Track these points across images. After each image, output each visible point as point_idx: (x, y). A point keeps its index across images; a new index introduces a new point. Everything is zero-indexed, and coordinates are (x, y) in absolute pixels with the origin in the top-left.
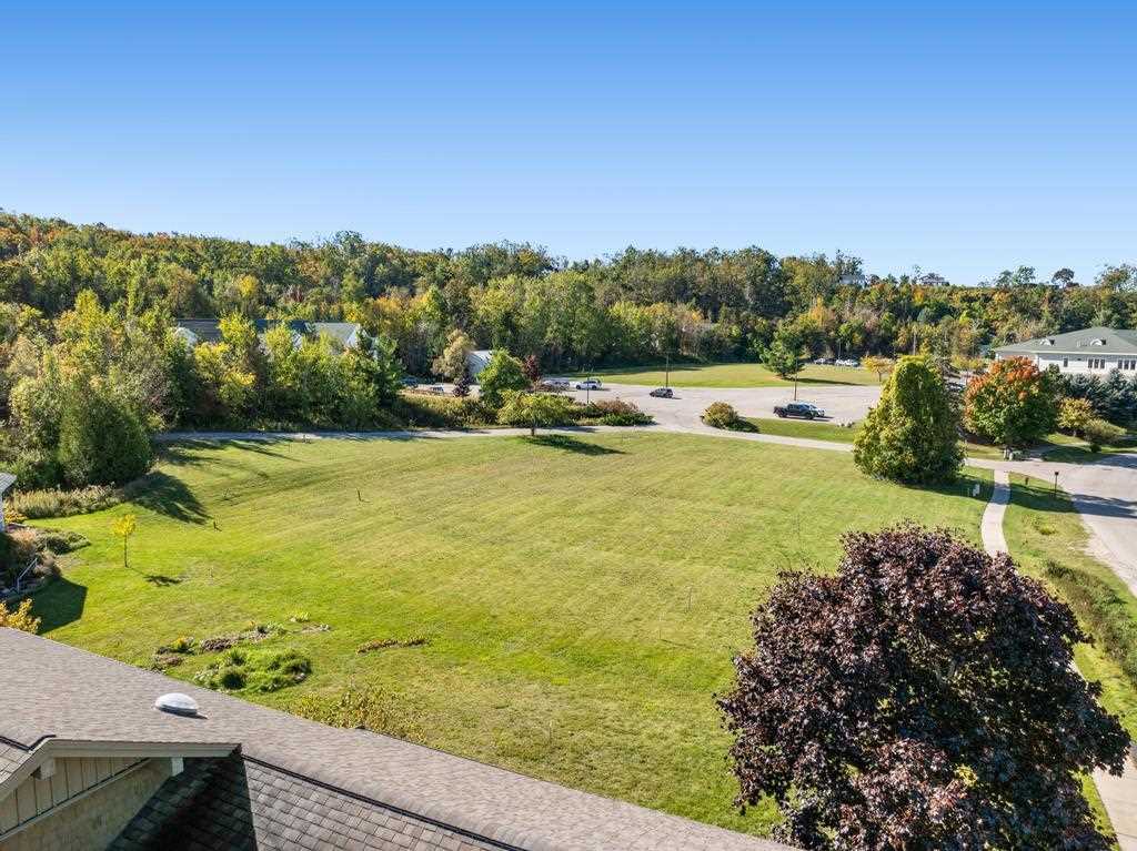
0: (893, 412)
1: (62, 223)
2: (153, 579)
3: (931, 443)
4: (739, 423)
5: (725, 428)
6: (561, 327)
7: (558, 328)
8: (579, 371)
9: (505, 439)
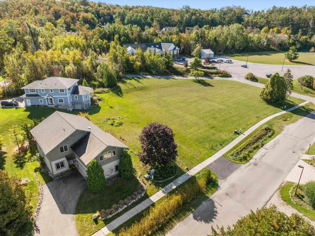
0: (269, 86)
1: (118, 6)
2: (110, 107)
3: (275, 94)
4: (253, 79)
5: (250, 80)
6: (232, 41)
7: (231, 41)
8: (235, 53)
9: (190, 80)
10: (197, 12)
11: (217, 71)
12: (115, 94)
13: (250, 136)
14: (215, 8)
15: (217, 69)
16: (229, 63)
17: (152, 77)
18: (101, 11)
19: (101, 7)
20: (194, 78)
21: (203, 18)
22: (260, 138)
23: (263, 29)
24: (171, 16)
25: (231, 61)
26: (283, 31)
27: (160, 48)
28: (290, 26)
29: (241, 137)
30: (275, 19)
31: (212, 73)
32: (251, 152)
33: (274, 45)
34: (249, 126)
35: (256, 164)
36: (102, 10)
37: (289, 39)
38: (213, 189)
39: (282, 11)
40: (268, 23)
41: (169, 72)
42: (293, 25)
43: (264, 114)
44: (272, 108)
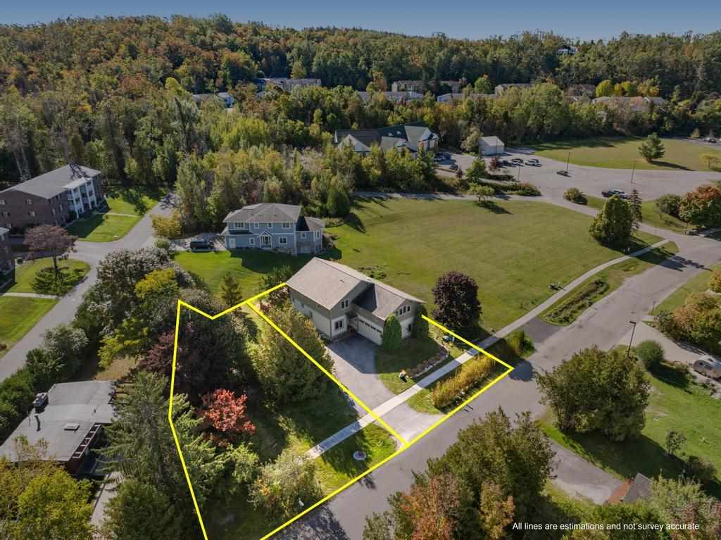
0: (603, 216)
3: (613, 230)
4: (580, 199)
5: (572, 201)
6: (538, 117)
7: (536, 117)
8: (545, 142)
9: (469, 202)
10: (461, 47)
11: (514, 183)
12: (352, 229)
13: (572, 292)
14: (498, 36)
15: (513, 180)
16: (534, 165)
17: (403, 196)
18: (261, 44)
19: (260, 35)
20: (475, 198)
21: (475, 60)
22: (587, 295)
23: (601, 85)
24: (407, 55)
25: (537, 161)
26: (641, 88)
27: (404, 136)
28: (657, 77)
29: (561, 294)
30: (625, 61)
31: (506, 189)
32: (574, 312)
33: (621, 123)
34: (571, 279)
35: (580, 327)
36: (263, 42)
37: (652, 112)
38: (528, 352)
39: (639, 44)
40: (611, 69)
41: (431, 188)
42: (662, 75)
43: (595, 261)
44: (608, 250)
